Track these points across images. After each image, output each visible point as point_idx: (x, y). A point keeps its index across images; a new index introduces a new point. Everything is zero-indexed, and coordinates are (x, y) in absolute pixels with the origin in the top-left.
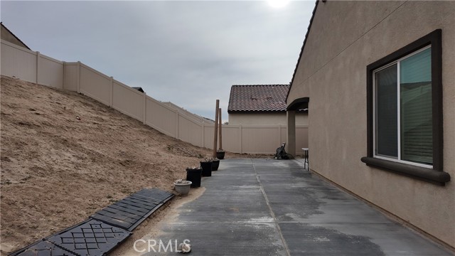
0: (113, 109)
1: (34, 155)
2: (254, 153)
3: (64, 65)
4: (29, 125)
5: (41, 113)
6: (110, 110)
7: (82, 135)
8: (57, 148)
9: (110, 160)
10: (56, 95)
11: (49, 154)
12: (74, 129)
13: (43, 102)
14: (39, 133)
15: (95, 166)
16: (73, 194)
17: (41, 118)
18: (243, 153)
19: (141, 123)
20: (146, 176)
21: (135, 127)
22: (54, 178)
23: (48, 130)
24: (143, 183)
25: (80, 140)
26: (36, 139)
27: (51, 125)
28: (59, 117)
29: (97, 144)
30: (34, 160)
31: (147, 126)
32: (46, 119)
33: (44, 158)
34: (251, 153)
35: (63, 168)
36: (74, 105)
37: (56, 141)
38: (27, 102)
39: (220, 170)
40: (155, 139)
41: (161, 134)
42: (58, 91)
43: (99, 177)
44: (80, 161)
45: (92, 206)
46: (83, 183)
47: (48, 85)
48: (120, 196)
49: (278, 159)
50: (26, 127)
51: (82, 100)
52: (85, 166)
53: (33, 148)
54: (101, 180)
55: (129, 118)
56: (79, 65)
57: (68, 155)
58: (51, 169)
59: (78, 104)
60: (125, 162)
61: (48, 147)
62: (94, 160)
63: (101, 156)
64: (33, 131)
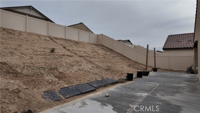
0: (113, 50)
1: (80, 65)
2: (177, 70)
3: (98, 35)
4: (82, 57)
5: (87, 53)
6: (111, 50)
7: (97, 60)
8: (87, 63)
9: (102, 68)
10: (94, 46)
11: (84, 66)
12: (95, 58)
13: (89, 49)
14: (84, 59)
15: (97, 69)
16: (86, 77)
17: (86, 54)
18: (170, 69)
19: (122, 55)
20: (111, 74)
21: (119, 57)
22: (83, 72)
23: (87, 58)
24: (109, 76)
25: (95, 61)
26: (82, 61)
27: (88, 57)
28: (92, 54)
29: (100, 63)
30: (80, 67)
31: (124, 56)
32: (87, 55)
33: (82, 66)
34: (175, 69)
35: (86, 69)
36: (99, 49)
37: (88, 62)
38: (84, 50)
39: (149, 76)
40: (126, 61)
41: (130, 59)
42: (95, 45)
43: (96, 73)
44: (92, 68)
45: (89, 80)
46: (90, 74)
47: (92, 43)
48: (100, 79)
49: (187, 73)
50: (81, 57)
51: (102, 47)
52: (93, 69)
53: (81, 63)
54: (96, 74)
55: (118, 53)
56: (102, 35)
57: (90, 66)
58: (83, 69)
59: (100, 49)
60: (108, 69)
61: (85, 63)
62: (97, 68)
63: (100, 66)
64: (83, 58)
